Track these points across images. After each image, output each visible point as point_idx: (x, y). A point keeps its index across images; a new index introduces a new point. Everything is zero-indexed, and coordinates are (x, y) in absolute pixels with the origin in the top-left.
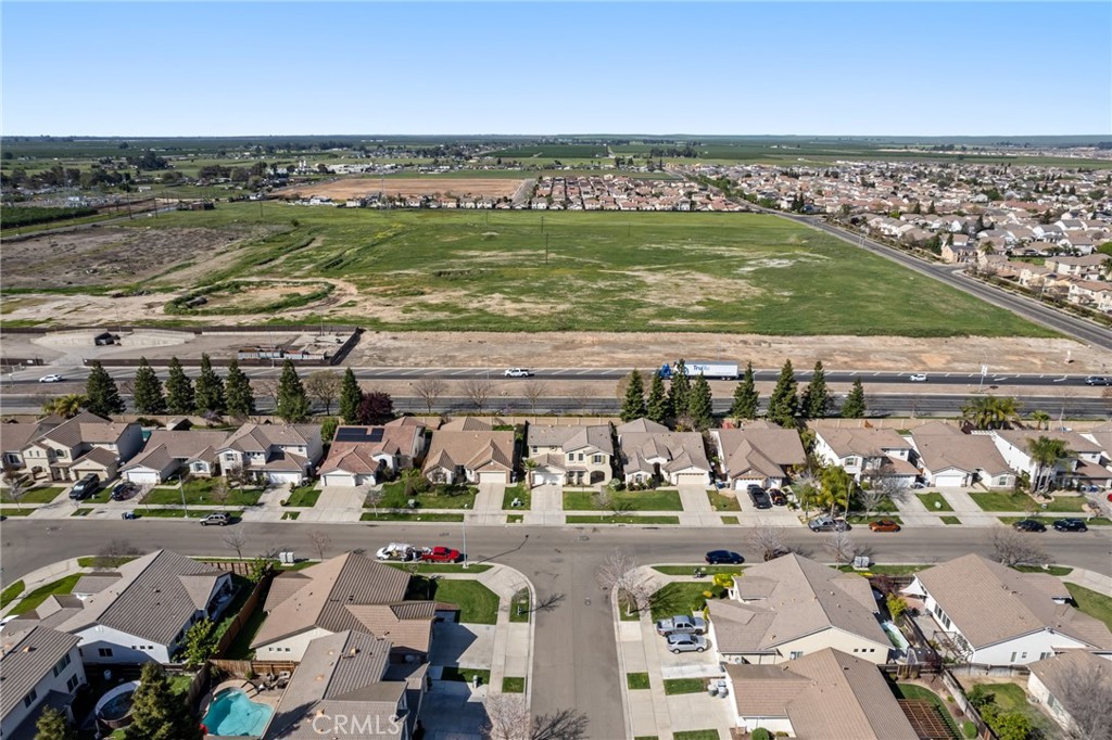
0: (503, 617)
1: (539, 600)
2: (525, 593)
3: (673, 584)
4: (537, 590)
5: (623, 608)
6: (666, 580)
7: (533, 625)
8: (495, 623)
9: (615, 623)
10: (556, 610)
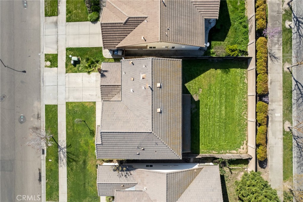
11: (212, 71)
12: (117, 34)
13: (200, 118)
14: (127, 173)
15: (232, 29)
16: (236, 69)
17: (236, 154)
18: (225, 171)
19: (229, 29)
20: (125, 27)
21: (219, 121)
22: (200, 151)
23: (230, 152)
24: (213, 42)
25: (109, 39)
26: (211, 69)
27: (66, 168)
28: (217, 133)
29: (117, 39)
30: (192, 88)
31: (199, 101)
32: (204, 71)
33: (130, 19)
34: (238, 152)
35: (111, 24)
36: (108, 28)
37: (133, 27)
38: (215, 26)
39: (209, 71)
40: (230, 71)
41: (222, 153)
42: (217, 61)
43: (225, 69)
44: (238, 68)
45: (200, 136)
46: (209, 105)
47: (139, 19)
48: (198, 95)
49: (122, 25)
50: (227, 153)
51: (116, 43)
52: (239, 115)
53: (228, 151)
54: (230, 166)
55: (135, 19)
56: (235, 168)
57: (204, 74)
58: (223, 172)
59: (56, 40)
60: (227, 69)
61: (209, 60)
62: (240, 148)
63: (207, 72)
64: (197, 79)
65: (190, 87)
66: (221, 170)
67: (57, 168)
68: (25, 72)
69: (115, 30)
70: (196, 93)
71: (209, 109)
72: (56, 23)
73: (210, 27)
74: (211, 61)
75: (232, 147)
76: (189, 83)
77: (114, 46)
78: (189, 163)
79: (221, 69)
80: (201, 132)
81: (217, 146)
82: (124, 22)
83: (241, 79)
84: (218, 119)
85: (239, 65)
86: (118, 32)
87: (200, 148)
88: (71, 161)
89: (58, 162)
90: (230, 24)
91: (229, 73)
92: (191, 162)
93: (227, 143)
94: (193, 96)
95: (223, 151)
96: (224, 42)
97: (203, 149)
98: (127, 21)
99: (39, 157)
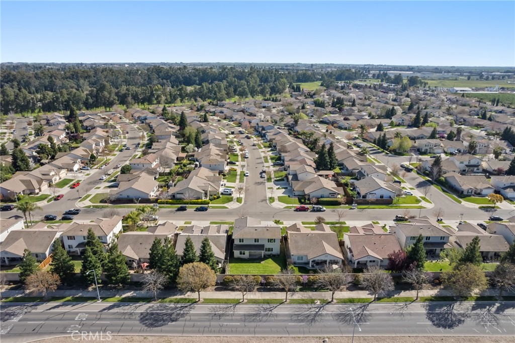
0: (276, 197)
1: (267, 201)
2: (271, 202)
4: (267, 203)
5: (241, 199)
6: (225, 205)
7: (267, 197)
9: (244, 197)
10: (261, 199)
22: (231, 263)
25: (290, 228)
29: (290, 230)
30: (269, 261)
31: (261, 263)
35: (296, 225)
38: (307, 269)
49: (296, 228)
51: (288, 230)
64: (274, 262)
68: (273, 217)
69: (294, 227)
70: (266, 263)
73: (306, 267)
76: (272, 260)
86: (293, 229)
94: (264, 261)
98: (298, 228)
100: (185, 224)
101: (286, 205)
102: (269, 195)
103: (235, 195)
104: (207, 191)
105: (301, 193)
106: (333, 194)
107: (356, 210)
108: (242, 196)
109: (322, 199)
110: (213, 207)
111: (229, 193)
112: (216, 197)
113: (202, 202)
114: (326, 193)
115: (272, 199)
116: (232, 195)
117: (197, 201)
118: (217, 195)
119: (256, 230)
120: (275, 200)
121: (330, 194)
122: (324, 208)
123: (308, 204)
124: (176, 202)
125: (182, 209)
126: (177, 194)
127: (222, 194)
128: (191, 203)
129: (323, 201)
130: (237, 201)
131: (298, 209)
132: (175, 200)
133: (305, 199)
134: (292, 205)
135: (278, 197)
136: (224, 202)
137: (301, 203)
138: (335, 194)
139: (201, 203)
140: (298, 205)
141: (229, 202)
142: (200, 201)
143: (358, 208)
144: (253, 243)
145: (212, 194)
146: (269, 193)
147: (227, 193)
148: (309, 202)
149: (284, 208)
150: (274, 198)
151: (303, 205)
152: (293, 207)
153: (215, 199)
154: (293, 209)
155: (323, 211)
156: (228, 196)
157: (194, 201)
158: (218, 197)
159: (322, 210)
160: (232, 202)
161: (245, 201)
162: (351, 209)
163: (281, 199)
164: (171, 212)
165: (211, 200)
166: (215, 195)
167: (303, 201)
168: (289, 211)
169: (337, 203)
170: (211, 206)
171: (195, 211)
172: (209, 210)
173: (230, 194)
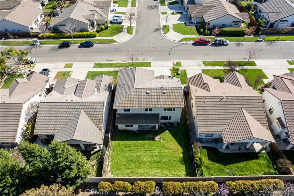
0: (171, 26)
1: (160, 31)
2: (165, 33)
3: (112, 36)
4: (161, 34)
5: (132, 29)
6: (114, 38)
7: (161, 25)
8: (173, 24)
9: (136, 26)
10: (154, 29)
11: (181, 150)
12: (196, 82)
13: (140, 141)
14: (106, 89)
15: (221, 167)
16: (185, 170)
17: (107, 170)
18: (93, 161)
19: (221, 164)
20: (201, 84)
21: (137, 156)
22: (113, 142)
23: (109, 165)
24: (206, 150)
25: (193, 79)
26: (182, 150)
27: (113, 70)
28: (127, 154)
29: (194, 83)
30: (165, 136)
31: (154, 140)
32: (180, 144)
33: (207, 85)
34: (108, 172)
35: (202, 77)
36: (199, 77)
37: (202, 88)
38: (220, 152)
39: (180, 148)
40: (182, 164)
41: (109, 159)
42: (190, 154)
43: (184, 161)
44: (186, 172)
45: (126, 141)
46: (152, 147)
47: (208, 89)
48: (160, 139)
49: (203, 82)
50: (109, 162)
51: (191, 83)
52: (142, 173)
53: (110, 163)
54: (96, 164)
55: (208, 87)
56: (94, 169)
57: (178, 144)
58: (92, 160)
59: (190, 66)
60: (184, 162)
61: (190, 148)
62: (111, 174)
63: (180, 146)
64: (173, 138)
65: (166, 134)
66: (94, 158)
67: (113, 67)
68: (169, 55)
69: (199, 80)
70: (161, 138)
71: (148, 148)
72: (200, 65)
73: (218, 148)
74: (189, 149)
75: (114, 167)
76: (169, 133)
77: (189, 82)
78: (105, 133)
79: (184, 157)
80: (129, 142)
81: (116, 154)
82: (204, 82)
83: (176, 175)
84: (139, 155)
85: (189, 173)
86: (198, 82)
87: (116, 141)
88: (117, 72)
89: (117, 67)
90: (225, 164)
91: (180, 164)
92: (106, 135)
93: (118, 163)
94: (158, 136)
95: (111, 159)
96: (208, 160)
97: (115, 143)
98: (205, 83)
99: (121, 60)
100: (65, 67)
101: (183, 37)
102: (163, 23)
103: (126, 24)
104: (93, 20)
105: (199, 21)
106: (237, 22)
107: (263, 43)
108: (134, 24)
109: (224, 29)
110: (100, 41)
111: (119, 21)
112: (103, 27)
113: (87, 34)
114: (229, 21)
115: (166, 28)
116: (122, 24)
117: (81, 33)
118: (105, 25)
119: (147, 93)
120: (170, 30)
121: (234, 22)
122: (228, 42)
123: (207, 35)
124: (59, 36)
125: (65, 45)
126: (60, 25)
127: (111, 22)
128: (75, 37)
129: (225, 31)
130: (128, 32)
131: (198, 42)
132: (58, 34)
133: (205, 29)
134: (189, 36)
135: (173, 25)
136: (113, 34)
137: (200, 33)
138: (239, 22)
139: (87, 36)
140: (196, 37)
141: (118, 33)
142: (85, 33)
143: (265, 41)
144: (144, 112)
145: (100, 23)
146: (163, 21)
147: (116, 21)
148: (209, 32)
149: (181, 41)
150: (168, 26)
151: (202, 37)
152: (191, 39)
153: (102, 30)
154: (191, 42)
155: (226, 45)
156: (118, 25)
157: (79, 33)
158: (107, 28)
159: (225, 43)
160: (122, 33)
161: (137, 31)
162: (258, 41)
163: (176, 28)
164: (53, 49)
165: (98, 32)
166: (103, 25)
167: (202, 30)
168: (186, 45)
169: (240, 34)
170: (98, 40)
171: (80, 47)
172: (95, 45)
173: (120, 23)
